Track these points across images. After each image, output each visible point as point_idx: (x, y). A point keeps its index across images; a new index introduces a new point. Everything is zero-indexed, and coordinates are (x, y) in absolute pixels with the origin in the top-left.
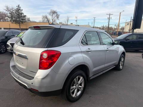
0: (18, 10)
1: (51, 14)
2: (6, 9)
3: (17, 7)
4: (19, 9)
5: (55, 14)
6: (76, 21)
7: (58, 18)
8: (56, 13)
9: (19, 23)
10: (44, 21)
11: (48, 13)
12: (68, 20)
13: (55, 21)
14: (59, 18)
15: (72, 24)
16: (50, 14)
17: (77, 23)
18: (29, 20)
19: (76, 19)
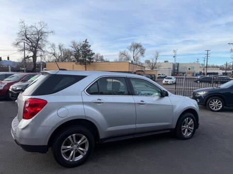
0: (85, 46)
1: (133, 49)
2: (72, 45)
3: (84, 43)
4: (87, 46)
5: (139, 49)
6: (174, 57)
7: (142, 54)
8: (141, 46)
9: (85, 64)
10: (122, 59)
11: (127, 48)
12: (157, 57)
13: (137, 58)
14: (144, 54)
15: (167, 61)
16: (130, 49)
17: (175, 60)
18: (102, 60)
19: (173, 54)
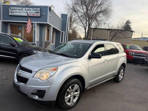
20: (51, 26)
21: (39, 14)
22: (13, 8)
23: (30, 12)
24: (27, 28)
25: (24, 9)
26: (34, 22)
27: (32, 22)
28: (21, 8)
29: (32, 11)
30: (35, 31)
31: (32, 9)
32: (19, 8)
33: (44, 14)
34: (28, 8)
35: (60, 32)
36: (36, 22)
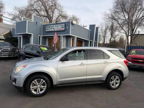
20: (75, 37)
21: (64, 28)
22: (48, 26)
23: (58, 27)
24: (54, 40)
25: (54, 26)
26: (61, 35)
27: (58, 35)
28: (53, 26)
29: (59, 27)
30: (61, 41)
31: (59, 25)
32: (52, 26)
33: (67, 28)
34: (57, 25)
35: (88, 41)
36: (62, 35)
